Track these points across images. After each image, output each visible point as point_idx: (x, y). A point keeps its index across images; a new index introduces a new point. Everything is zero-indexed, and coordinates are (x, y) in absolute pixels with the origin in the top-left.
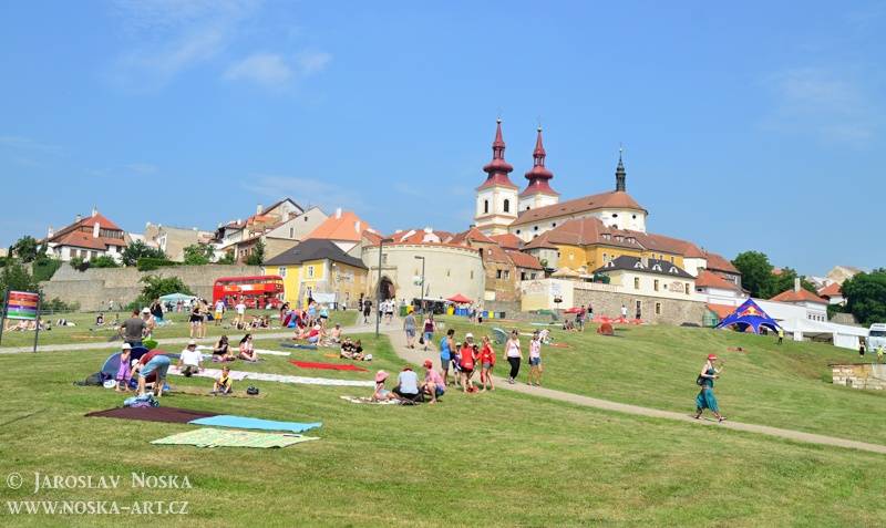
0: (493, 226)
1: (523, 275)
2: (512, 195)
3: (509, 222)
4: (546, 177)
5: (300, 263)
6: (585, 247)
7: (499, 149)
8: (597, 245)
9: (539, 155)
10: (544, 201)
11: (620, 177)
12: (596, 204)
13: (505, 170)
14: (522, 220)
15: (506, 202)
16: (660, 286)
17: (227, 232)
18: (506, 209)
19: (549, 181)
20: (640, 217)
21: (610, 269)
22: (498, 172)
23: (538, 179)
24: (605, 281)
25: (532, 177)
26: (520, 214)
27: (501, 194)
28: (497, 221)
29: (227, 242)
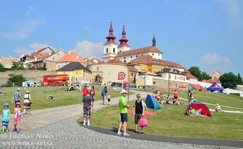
0: (110, 57)
1: (132, 74)
2: (115, 47)
3: (115, 56)
4: (126, 41)
5: (73, 70)
6: (148, 65)
7: (111, 31)
8: (152, 64)
9: (124, 33)
10: (126, 49)
11: (154, 41)
12: (146, 50)
13: (113, 38)
14: (119, 55)
15: (114, 49)
16: (177, 78)
17: (27, 58)
18: (114, 51)
19: (127, 42)
20: (161, 55)
21: (161, 72)
22: (110, 39)
23: (123, 42)
24: (161, 76)
25: (121, 41)
26: (118, 53)
27: (113, 46)
28: (111, 55)
29: (26, 62)
